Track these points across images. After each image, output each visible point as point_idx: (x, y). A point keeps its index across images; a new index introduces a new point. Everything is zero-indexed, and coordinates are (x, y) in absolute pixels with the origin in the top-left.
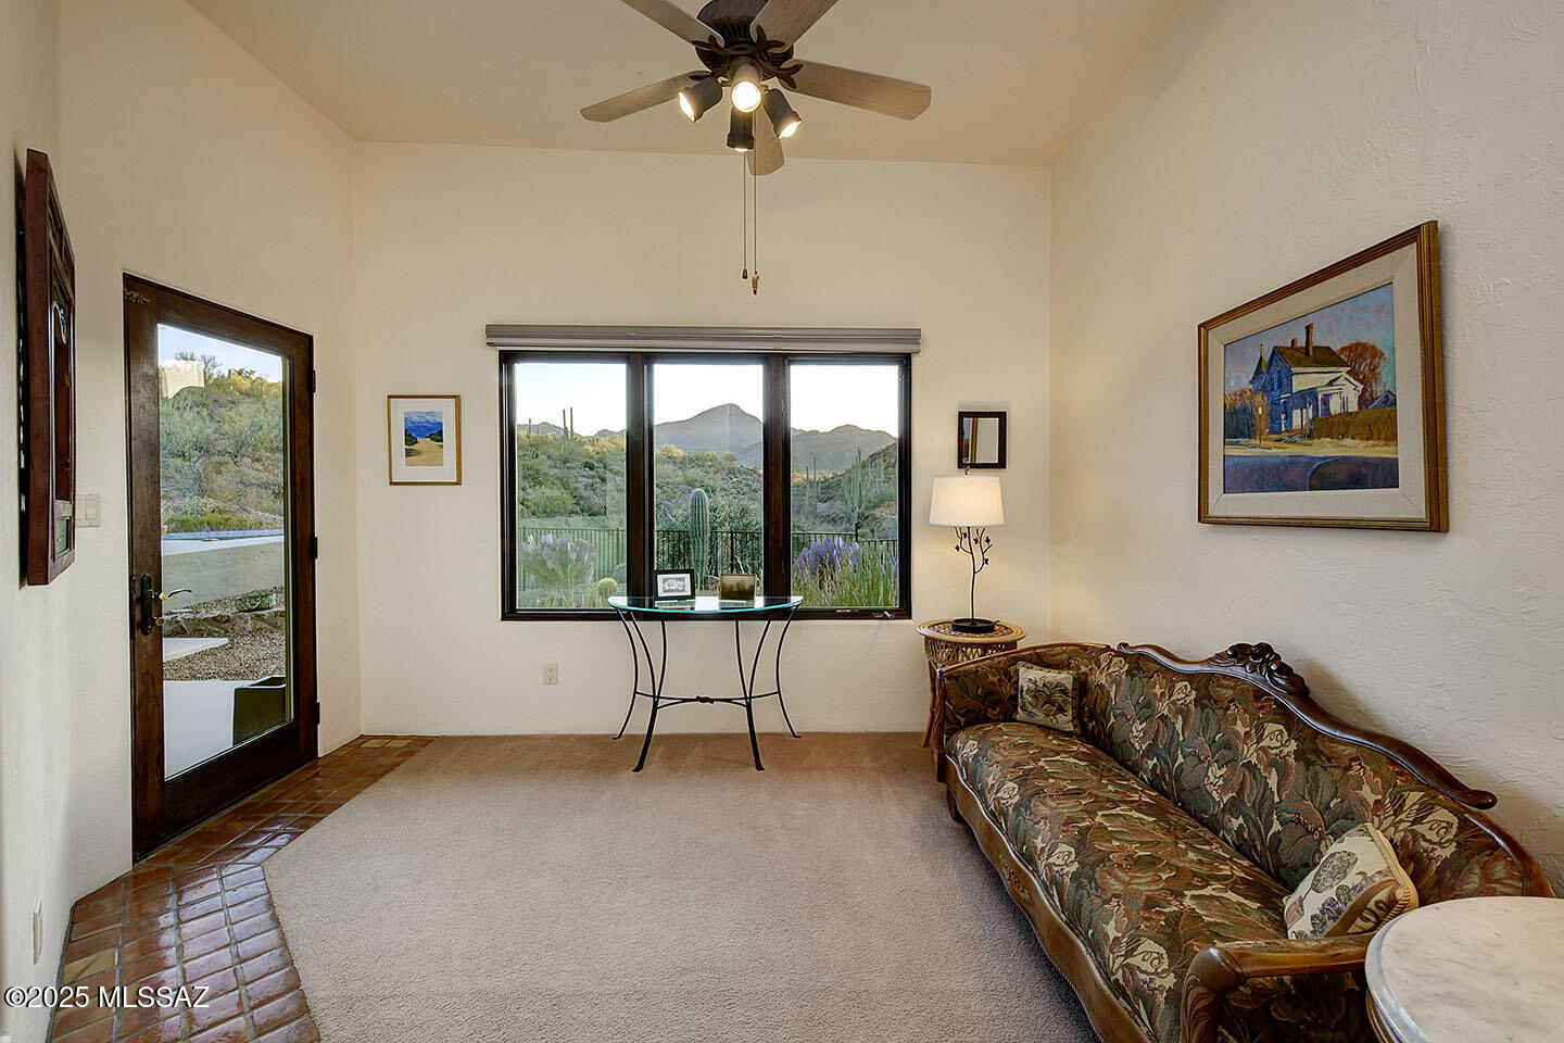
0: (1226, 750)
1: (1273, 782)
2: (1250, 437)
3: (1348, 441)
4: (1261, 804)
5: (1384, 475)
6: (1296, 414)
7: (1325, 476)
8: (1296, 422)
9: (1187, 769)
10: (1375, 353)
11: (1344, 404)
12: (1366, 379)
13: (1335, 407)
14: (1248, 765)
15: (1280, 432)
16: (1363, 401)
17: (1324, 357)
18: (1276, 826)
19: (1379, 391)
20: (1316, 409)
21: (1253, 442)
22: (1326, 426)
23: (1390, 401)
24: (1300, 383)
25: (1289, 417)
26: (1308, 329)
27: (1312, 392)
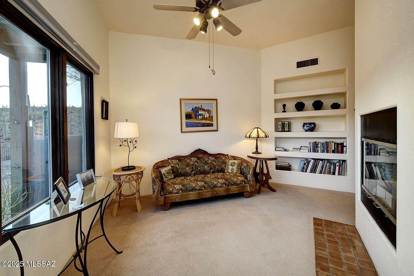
0: (206, 163)
1: (214, 163)
2: (191, 119)
3: (207, 121)
4: (214, 166)
5: (212, 125)
6: (200, 116)
7: (204, 125)
8: (200, 118)
9: (201, 169)
10: (211, 111)
11: (207, 116)
12: (210, 114)
13: (205, 116)
14: (210, 163)
15: (197, 119)
16: (209, 116)
17: (204, 110)
18: (217, 167)
19: (211, 116)
20: (203, 116)
21: (192, 120)
22: (204, 118)
23: (212, 117)
24: (200, 112)
25: (198, 117)
26: (201, 105)
27: (202, 114)
